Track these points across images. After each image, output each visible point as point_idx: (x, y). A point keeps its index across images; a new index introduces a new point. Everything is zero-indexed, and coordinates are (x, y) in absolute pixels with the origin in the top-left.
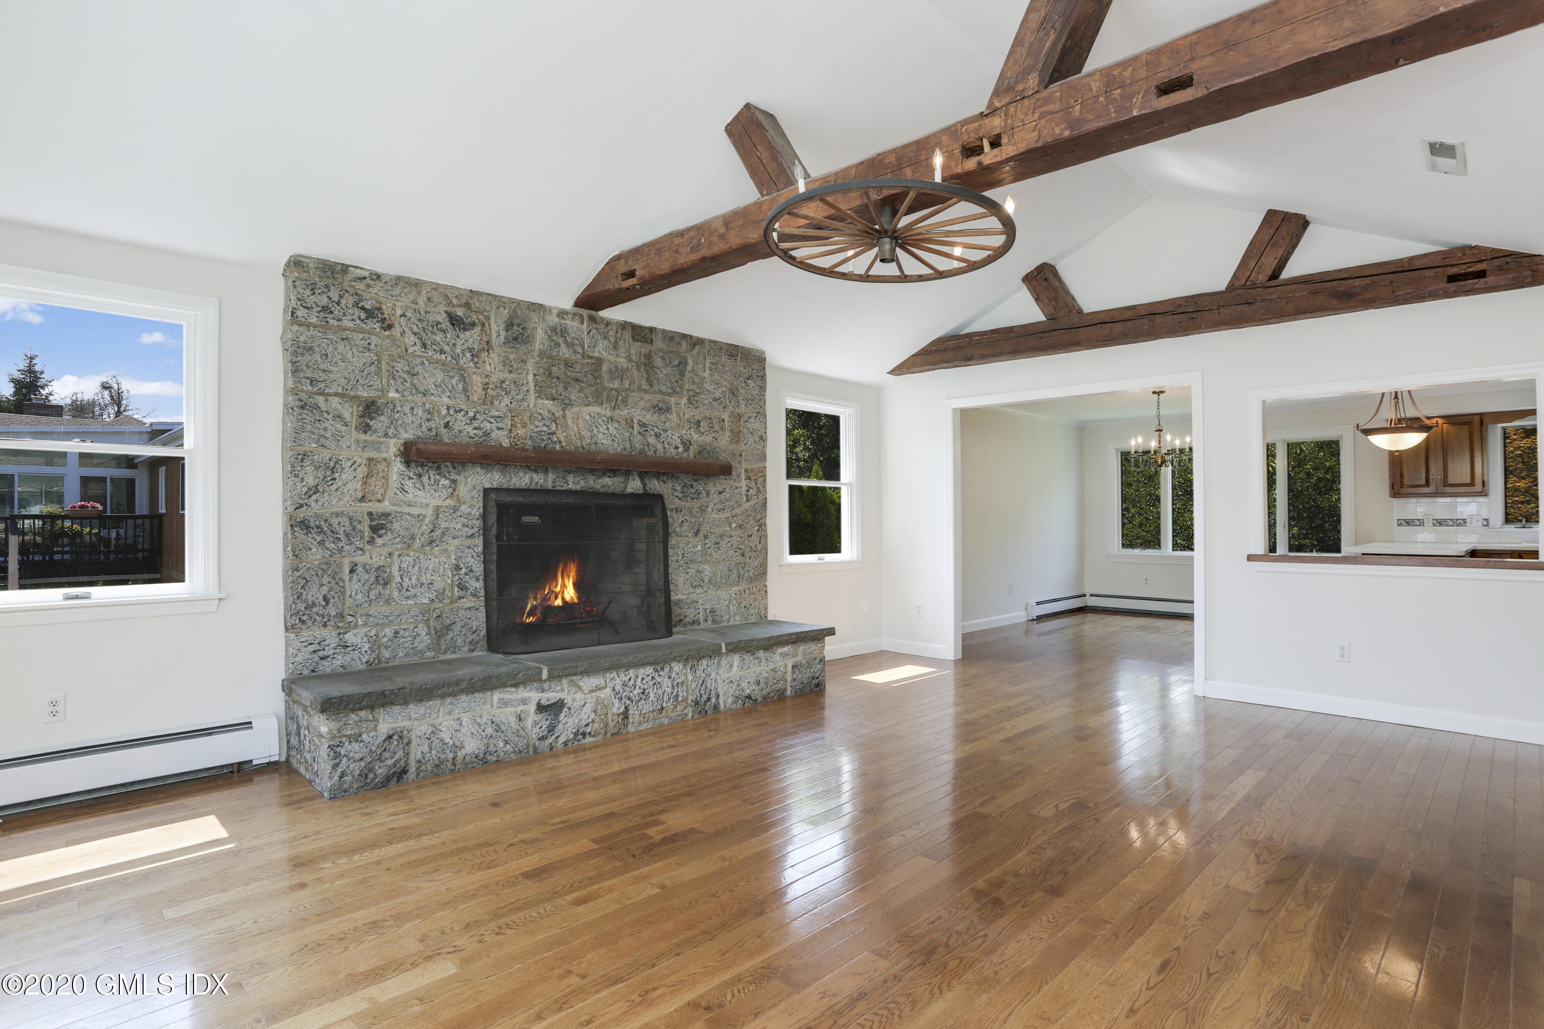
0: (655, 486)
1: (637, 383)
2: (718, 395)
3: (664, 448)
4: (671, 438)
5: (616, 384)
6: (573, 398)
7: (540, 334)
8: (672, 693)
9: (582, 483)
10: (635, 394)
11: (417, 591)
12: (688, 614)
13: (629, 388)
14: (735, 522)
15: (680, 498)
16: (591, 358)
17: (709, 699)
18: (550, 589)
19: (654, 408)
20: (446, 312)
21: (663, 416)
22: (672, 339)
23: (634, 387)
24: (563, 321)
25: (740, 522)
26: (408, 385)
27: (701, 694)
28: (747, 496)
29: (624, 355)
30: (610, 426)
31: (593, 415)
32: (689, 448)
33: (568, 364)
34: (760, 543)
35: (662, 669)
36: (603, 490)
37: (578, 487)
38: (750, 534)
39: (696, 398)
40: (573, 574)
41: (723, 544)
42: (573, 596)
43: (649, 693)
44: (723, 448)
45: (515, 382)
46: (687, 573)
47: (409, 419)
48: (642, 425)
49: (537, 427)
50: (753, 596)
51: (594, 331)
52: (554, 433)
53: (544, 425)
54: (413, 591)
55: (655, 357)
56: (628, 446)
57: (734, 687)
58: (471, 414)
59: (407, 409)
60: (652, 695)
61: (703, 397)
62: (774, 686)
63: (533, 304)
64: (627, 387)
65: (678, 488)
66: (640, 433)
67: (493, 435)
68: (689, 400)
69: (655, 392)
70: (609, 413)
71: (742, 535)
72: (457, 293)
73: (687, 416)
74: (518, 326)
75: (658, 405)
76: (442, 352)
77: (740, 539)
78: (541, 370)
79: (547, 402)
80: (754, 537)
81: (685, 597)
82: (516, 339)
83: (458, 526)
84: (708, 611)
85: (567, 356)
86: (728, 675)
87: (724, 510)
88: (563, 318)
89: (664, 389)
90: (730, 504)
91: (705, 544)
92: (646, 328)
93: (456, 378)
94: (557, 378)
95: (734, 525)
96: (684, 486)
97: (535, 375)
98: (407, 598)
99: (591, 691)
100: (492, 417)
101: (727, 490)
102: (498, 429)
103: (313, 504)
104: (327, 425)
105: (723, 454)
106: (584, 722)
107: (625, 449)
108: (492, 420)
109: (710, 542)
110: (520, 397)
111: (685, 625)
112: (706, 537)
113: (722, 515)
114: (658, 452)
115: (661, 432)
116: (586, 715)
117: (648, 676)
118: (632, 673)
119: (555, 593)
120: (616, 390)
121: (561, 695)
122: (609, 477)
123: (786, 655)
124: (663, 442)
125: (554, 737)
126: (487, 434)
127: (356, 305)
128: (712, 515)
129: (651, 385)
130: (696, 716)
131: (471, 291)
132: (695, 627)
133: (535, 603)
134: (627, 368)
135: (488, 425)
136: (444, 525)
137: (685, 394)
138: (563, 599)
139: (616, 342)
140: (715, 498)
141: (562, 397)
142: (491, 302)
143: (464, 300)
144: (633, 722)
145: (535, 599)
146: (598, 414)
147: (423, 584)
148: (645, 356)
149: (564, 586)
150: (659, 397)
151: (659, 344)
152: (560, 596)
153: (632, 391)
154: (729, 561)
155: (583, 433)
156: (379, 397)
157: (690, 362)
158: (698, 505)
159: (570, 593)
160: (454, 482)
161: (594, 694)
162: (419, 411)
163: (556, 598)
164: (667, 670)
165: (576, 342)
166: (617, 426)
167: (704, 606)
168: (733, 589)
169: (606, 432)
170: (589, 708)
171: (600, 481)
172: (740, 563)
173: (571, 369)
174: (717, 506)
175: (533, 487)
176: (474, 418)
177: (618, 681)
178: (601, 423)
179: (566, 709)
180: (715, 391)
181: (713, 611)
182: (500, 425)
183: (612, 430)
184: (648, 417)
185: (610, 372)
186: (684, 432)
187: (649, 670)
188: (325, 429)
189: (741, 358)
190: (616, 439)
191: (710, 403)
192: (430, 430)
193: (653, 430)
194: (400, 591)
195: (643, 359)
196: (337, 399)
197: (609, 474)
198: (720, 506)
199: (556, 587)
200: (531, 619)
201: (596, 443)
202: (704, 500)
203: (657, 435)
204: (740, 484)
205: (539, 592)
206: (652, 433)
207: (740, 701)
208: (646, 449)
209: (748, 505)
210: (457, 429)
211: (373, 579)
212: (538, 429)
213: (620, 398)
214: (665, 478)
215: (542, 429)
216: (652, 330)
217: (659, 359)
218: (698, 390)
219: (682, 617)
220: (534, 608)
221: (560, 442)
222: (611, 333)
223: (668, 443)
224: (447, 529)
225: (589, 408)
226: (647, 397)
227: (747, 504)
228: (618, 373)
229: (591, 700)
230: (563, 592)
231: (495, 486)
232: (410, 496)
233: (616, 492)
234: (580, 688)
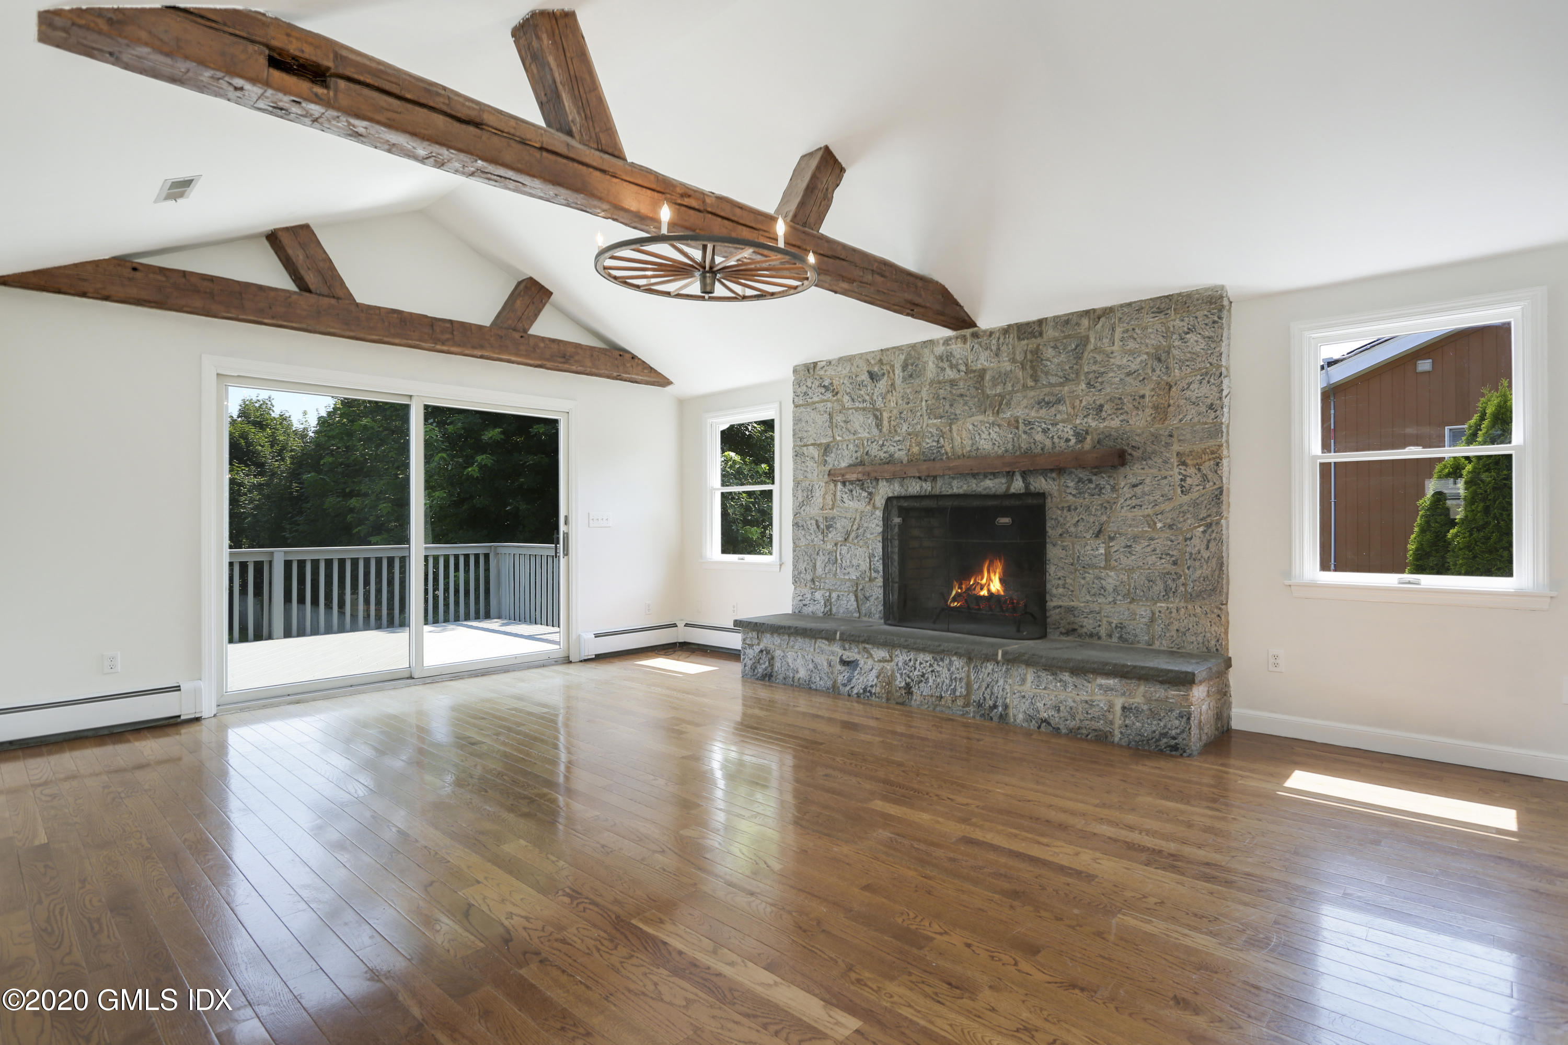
0: (1040, 484)
1: (1022, 382)
2: (1134, 367)
3: (1053, 443)
4: (1063, 431)
5: (999, 390)
6: (958, 412)
7: (931, 366)
8: (950, 686)
9: (965, 487)
10: (1018, 394)
11: (850, 570)
12: (1084, 624)
13: (1013, 390)
14: (1160, 521)
15: (1074, 496)
16: (975, 371)
17: (995, 706)
18: (975, 580)
19: (1039, 403)
20: (868, 371)
21: (1053, 409)
22: (1067, 322)
23: (1019, 387)
24: (948, 348)
25: (1169, 521)
26: (844, 430)
27: (984, 698)
28: (1182, 487)
29: (1007, 359)
30: (991, 431)
31: (976, 424)
32: (1085, 438)
33: (953, 383)
34: (1207, 548)
35: (942, 660)
36: (984, 493)
37: (961, 491)
38: (1189, 536)
39: (1100, 380)
40: (999, 570)
41: (1138, 548)
42: (999, 589)
43: (928, 678)
44: (1139, 431)
45: (911, 411)
46: (1084, 578)
47: (846, 453)
48: (1028, 423)
49: (928, 443)
50: (1193, 619)
51: (976, 346)
52: (943, 446)
53: (933, 441)
54: (848, 570)
55: (1044, 349)
56: (1011, 447)
57: (1027, 703)
58: (881, 442)
59: (845, 447)
60: (931, 681)
61: (1111, 374)
62: (1087, 722)
63: (924, 342)
64: (1010, 389)
65: (1071, 484)
66: (1025, 432)
67: (896, 455)
68: (1089, 384)
69: (1044, 386)
70: (991, 419)
71: (1173, 538)
72: (873, 355)
73: (1084, 403)
74: (912, 365)
75: (1044, 400)
76: (864, 401)
77: (1169, 543)
78: (931, 396)
79: (935, 421)
80: (1196, 541)
81: (1082, 605)
82: (911, 376)
83: (873, 526)
84: (1113, 625)
85: (952, 377)
86: (1020, 689)
87: (1141, 506)
88: (948, 345)
89: (1053, 380)
90: (1152, 498)
91: (1109, 547)
92: (1034, 322)
93: (871, 418)
94: (944, 398)
95: (1159, 525)
96: (1079, 482)
97: (926, 401)
98: (844, 574)
99: (880, 661)
100: (895, 442)
101: (1148, 481)
102: (899, 450)
103: (802, 512)
104: (808, 464)
105: (1137, 438)
106: (870, 684)
107: (1006, 451)
108: (895, 444)
109: (1116, 545)
110: (915, 421)
111: (1080, 636)
112: (1111, 539)
113: (1138, 512)
114: (1047, 448)
115: (1050, 427)
116: (872, 678)
117: (927, 662)
118: (912, 655)
119: (981, 585)
120: (999, 395)
121: (858, 657)
122: (990, 479)
123: (1109, 689)
124: (1053, 437)
125: (850, 687)
126: (891, 456)
127: (820, 386)
128: (1123, 513)
129: (1036, 381)
130: (978, 717)
131: (882, 350)
132: (1095, 641)
133: (959, 591)
134: (1011, 371)
135: (892, 448)
136: (866, 525)
137: (1083, 378)
138: (989, 590)
139: (999, 349)
140: (1127, 492)
141: (949, 414)
142: (895, 353)
143: (878, 358)
144: (916, 700)
145: (960, 588)
146: (981, 422)
147: (853, 566)
148: (1031, 352)
149: (989, 579)
150: (1047, 390)
151: (1050, 333)
152: (985, 588)
153: (1017, 392)
154: (1149, 569)
155: (965, 442)
156: (832, 442)
157: (1092, 340)
158: (1100, 502)
159: (996, 586)
160: (870, 494)
161: (882, 664)
162: (851, 446)
163: (982, 589)
164: (947, 661)
165: (960, 361)
166: (998, 430)
167: (1110, 620)
168: (1159, 604)
169: (988, 437)
170: (874, 672)
171: (982, 484)
172: (1168, 573)
173: (956, 387)
174: (1129, 502)
175: (923, 493)
176: (883, 445)
177: (901, 658)
178: (984, 429)
179: (859, 669)
180: (1130, 363)
181: (1120, 627)
182: (900, 447)
183: (994, 435)
184: (1033, 414)
185: (993, 379)
186: (1078, 422)
187: (928, 657)
188: (807, 467)
189: (1175, 310)
190: (996, 443)
191: (1121, 380)
192: (857, 458)
193: (1040, 426)
194: (841, 569)
195: (1029, 356)
196: (811, 447)
197: (990, 477)
198: (1134, 502)
199: (981, 580)
200: (956, 604)
201: (978, 449)
202: (1108, 494)
203: (1045, 431)
204: (1171, 473)
205: (963, 582)
206: (1039, 429)
207: (1034, 722)
208: (1033, 446)
209: (1186, 498)
210: (873, 454)
211: (827, 560)
212: (929, 445)
213: (1004, 402)
214: (1054, 475)
215: (932, 444)
216: (1040, 322)
217: (1050, 350)
218: (1102, 370)
219: (1076, 627)
220: (958, 595)
221: (947, 453)
222: (994, 342)
223: (1059, 437)
224: (867, 528)
225: (973, 418)
226: (1032, 393)
227: (1184, 497)
228: (1002, 378)
229: (878, 667)
230: (989, 585)
231: (896, 494)
232: (846, 505)
233: (998, 493)
234: (871, 656)
